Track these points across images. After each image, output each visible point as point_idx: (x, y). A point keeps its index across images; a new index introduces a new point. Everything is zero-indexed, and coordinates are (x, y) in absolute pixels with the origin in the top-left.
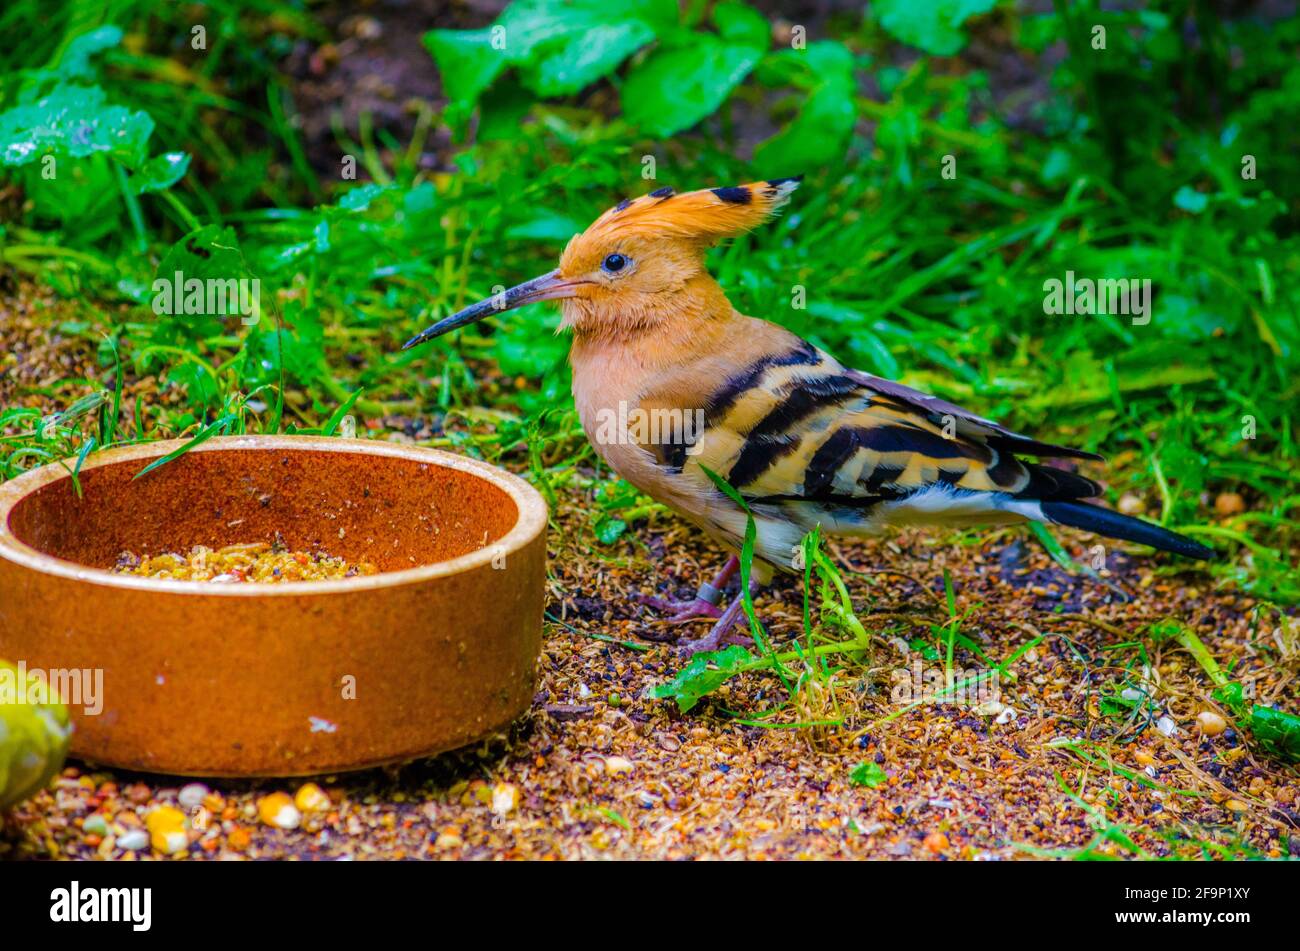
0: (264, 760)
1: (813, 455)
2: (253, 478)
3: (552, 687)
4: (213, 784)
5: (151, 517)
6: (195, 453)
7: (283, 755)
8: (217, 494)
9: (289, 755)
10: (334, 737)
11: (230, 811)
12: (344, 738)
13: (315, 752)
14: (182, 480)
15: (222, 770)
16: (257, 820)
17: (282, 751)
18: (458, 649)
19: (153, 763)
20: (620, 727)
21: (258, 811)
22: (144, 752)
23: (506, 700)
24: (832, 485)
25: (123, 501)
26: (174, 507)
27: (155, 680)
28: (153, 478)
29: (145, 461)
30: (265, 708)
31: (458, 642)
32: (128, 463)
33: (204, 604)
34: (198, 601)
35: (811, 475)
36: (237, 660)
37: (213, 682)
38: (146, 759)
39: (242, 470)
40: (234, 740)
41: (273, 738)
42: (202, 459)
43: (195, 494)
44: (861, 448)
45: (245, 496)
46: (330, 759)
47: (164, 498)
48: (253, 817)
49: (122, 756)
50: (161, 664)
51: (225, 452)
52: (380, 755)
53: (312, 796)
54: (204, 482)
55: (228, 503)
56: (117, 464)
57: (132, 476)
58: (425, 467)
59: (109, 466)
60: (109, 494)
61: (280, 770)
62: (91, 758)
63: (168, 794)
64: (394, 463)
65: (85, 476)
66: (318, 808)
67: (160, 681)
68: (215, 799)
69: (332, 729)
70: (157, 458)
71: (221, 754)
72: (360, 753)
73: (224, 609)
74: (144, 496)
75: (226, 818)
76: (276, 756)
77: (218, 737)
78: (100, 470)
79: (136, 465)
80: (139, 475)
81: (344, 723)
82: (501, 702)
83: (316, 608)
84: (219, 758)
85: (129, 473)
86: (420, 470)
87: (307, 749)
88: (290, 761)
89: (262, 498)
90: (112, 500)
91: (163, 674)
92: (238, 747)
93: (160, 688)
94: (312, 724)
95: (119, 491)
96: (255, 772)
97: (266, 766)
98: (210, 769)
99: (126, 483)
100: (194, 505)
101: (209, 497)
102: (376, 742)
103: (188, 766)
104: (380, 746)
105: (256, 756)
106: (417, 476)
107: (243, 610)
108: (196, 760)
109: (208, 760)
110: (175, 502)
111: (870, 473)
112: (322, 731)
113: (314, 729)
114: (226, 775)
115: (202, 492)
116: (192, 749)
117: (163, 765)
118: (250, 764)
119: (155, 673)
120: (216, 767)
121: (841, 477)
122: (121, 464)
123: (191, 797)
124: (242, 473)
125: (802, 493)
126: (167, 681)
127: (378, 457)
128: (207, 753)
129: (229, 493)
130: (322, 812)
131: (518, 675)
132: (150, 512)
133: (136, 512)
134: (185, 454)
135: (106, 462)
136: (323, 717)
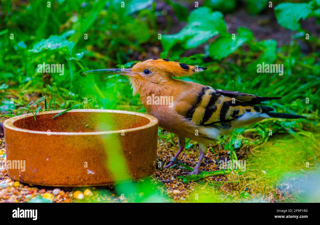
0: (75, 181)
1: (220, 110)
2: (84, 120)
3: (164, 177)
4: (61, 188)
5: (56, 129)
6: (69, 113)
7: (80, 180)
8: (75, 124)
9: (82, 180)
10: (94, 175)
11: (66, 195)
12: (97, 176)
13: (89, 179)
14: (65, 120)
15: (64, 184)
16: (73, 198)
17: (80, 179)
18: (129, 153)
19: (46, 183)
20: (180, 186)
21: (73, 196)
22: (44, 180)
23: (144, 170)
24: (225, 117)
25: (49, 125)
26: (63, 127)
27: (46, 159)
28: (57, 119)
29: (55, 114)
30: (75, 167)
31: (128, 152)
32: (50, 114)
33: (58, 138)
34: (57, 137)
35: (221, 116)
36: (68, 153)
37: (61, 159)
38: (44, 182)
39: (81, 118)
40: (67, 176)
41: (77, 175)
42: (70, 114)
43: (69, 124)
44: (230, 106)
45: (82, 125)
46: (93, 181)
47: (60, 125)
48: (72, 197)
49: (38, 181)
50: (48, 154)
51: (77, 113)
52: (107, 181)
53: (88, 192)
54: (71, 121)
55: (78, 127)
56: (47, 114)
57: (51, 118)
58: (129, 116)
59: (45, 115)
60: (45, 122)
61: (79, 184)
62: (31, 182)
63: (50, 191)
64: (121, 115)
65: (38, 117)
66: (89, 195)
67: (47, 160)
68: (62, 192)
69: (93, 173)
70: (58, 113)
71: (64, 180)
72: (101, 180)
73: (64, 139)
74: (55, 124)
75: (65, 197)
76: (78, 180)
77: (63, 175)
78: (43, 115)
79: (52, 115)
80: (53, 117)
81: (97, 172)
82: (142, 171)
83: (88, 139)
84: (63, 181)
85: (50, 117)
86: (128, 116)
87: (86, 179)
88: (82, 182)
89: (87, 125)
90: (46, 124)
91: (48, 157)
92: (68, 178)
93: (48, 162)
94: (88, 172)
95: (48, 122)
96: (73, 185)
97: (76, 183)
98: (61, 184)
99: (49, 119)
100: (68, 127)
101: (72, 125)
102: (105, 178)
103: (55, 183)
104: (107, 179)
105: (73, 180)
106: (127, 118)
107: (69, 139)
108: (57, 182)
109: (60, 181)
110: (63, 126)
111: (232, 113)
112: (91, 174)
113: (88, 173)
114: (65, 186)
115: (70, 123)
116: (56, 178)
117: (48, 183)
118: (71, 182)
119: (46, 157)
120: (63, 183)
121: (227, 115)
122: (48, 114)
123: (55, 192)
124: (81, 119)
125: (219, 121)
126: (49, 159)
127: (117, 114)
128: (60, 180)
129: (78, 124)
130: (90, 196)
131: (147, 164)
132: (56, 128)
133: (52, 128)
134: (66, 113)
135: (44, 114)
136: (91, 170)
